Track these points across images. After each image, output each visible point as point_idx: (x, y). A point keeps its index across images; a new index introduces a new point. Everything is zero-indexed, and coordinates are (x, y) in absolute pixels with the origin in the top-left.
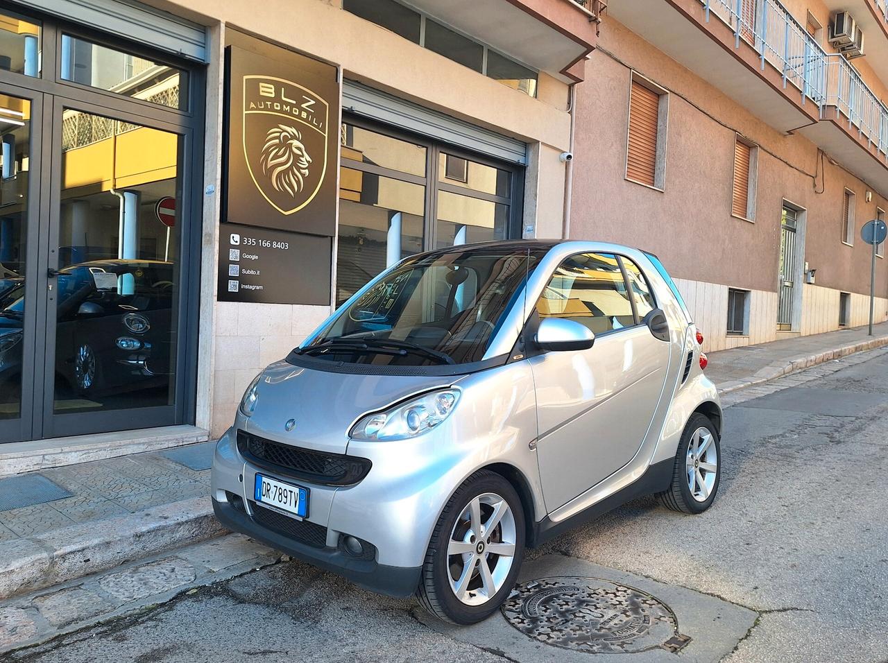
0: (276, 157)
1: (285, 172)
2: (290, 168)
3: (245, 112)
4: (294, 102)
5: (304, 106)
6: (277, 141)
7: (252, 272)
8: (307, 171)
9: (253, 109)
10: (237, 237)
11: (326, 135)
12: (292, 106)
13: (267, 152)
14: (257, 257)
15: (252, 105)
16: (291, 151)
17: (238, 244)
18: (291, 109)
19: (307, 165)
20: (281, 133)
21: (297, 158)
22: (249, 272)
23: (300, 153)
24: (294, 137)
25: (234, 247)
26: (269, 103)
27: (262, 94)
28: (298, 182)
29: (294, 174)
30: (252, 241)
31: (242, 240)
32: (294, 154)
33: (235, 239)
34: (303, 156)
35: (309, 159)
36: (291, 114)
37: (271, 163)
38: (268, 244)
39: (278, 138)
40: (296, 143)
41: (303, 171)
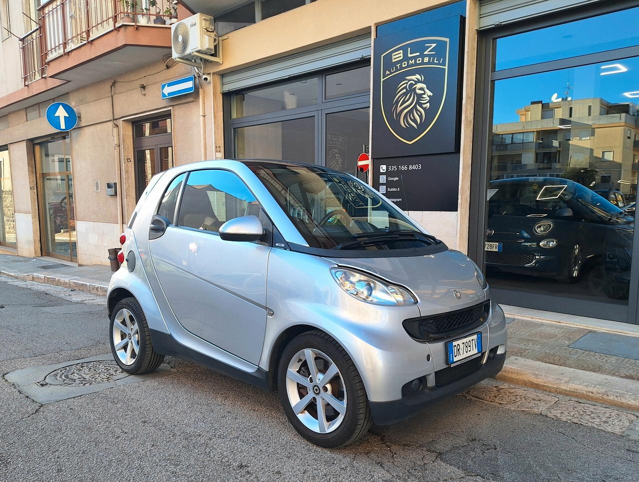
0: (404, 102)
1: (411, 111)
2: (415, 107)
3: (382, 80)
4: (418, 54)
5: (426, 53)
6: (405, 90)
7: (394, 189)
8: (428, 104)
9: (388, 75)
10: (384, 167)
11: (446, 68)
12: (415, 58)
13: (397, 102)
14: (397, 179)
15: (388, 72)
16: (415, 93)
17: (385, 171)
18: (415, 61)
19: (429, 99)
20: (407, 83)
21: (420, 97)
22: (392, 190)
23: (423, 92)
24: (418, 81)
25: (383, 174)
26: (398, 65)
27: (394, 61)
28: (421, 116)
29: (417, 110)
30: (394, 168)
31: (387, 168)
32: (417, 94)
33: (383, 168)
34: (424, 94)
35: (430, 94)
36: (416, 64)
37: (399, 109)
38: (405, 168)
39: (405, 88)
40: (419, 85)
41: (424, 106)
